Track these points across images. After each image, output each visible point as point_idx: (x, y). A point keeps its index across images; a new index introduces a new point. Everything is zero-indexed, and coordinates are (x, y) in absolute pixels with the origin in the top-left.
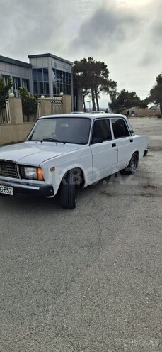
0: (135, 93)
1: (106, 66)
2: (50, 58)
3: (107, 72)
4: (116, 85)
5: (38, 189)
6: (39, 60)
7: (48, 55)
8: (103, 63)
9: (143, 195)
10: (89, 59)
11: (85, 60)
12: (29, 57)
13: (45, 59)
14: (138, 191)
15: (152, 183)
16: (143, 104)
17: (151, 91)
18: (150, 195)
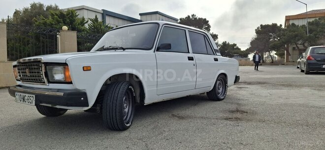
0: (236, 45)
1: (208, 21)
2: (158, 15)
3: (209, 26)
4: (217, 38)
5: (62, 94)
6: (149, 17)
7: (156, 13)
8: (205, 19)
9: (227, 119)
10: (193, 15)
11: (189, 17)
12: (141, 15)
13: (154, 16)
14: (221, 115)
15: (243, 108)
16: (244, 54)
17: (252, 43)
18: (237, 119)
